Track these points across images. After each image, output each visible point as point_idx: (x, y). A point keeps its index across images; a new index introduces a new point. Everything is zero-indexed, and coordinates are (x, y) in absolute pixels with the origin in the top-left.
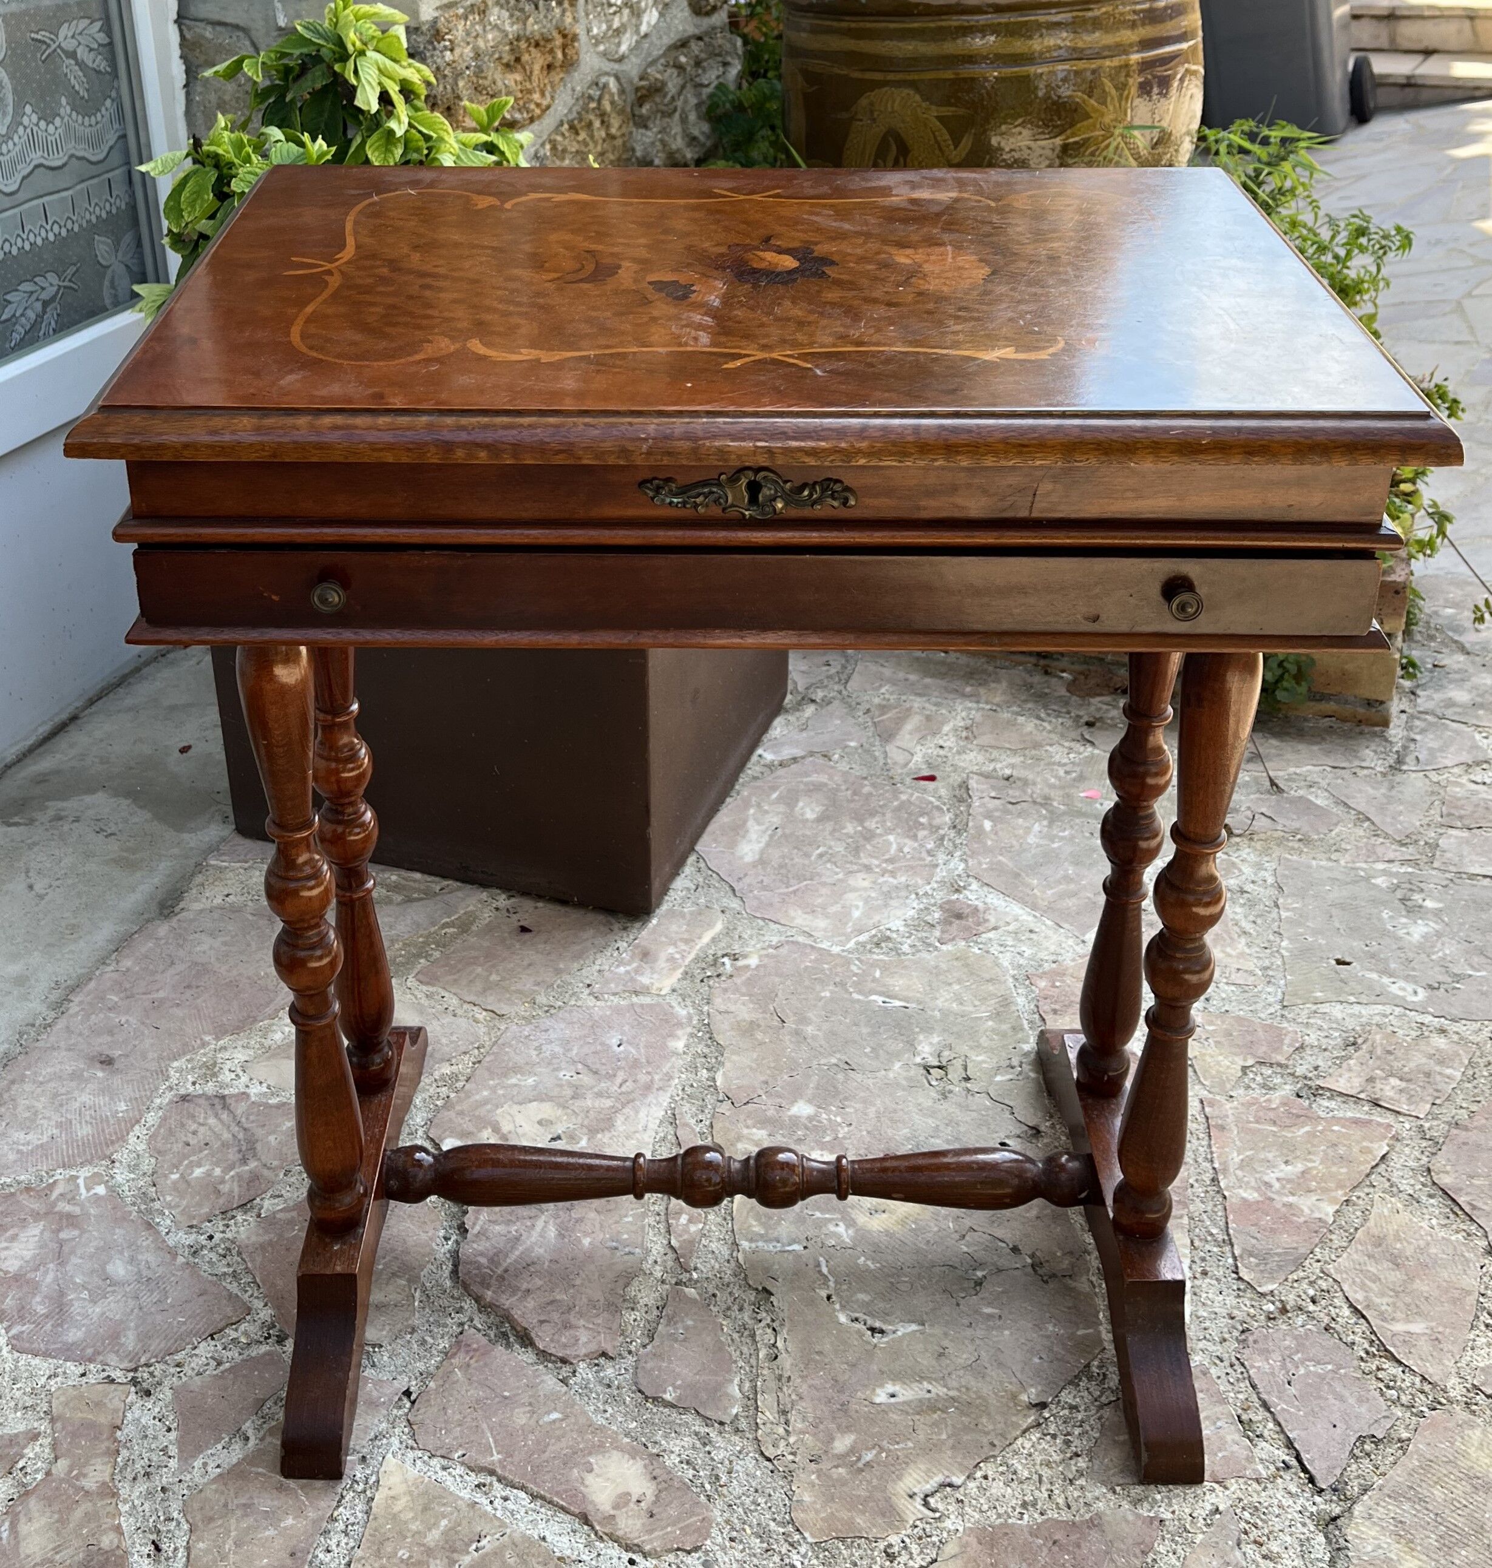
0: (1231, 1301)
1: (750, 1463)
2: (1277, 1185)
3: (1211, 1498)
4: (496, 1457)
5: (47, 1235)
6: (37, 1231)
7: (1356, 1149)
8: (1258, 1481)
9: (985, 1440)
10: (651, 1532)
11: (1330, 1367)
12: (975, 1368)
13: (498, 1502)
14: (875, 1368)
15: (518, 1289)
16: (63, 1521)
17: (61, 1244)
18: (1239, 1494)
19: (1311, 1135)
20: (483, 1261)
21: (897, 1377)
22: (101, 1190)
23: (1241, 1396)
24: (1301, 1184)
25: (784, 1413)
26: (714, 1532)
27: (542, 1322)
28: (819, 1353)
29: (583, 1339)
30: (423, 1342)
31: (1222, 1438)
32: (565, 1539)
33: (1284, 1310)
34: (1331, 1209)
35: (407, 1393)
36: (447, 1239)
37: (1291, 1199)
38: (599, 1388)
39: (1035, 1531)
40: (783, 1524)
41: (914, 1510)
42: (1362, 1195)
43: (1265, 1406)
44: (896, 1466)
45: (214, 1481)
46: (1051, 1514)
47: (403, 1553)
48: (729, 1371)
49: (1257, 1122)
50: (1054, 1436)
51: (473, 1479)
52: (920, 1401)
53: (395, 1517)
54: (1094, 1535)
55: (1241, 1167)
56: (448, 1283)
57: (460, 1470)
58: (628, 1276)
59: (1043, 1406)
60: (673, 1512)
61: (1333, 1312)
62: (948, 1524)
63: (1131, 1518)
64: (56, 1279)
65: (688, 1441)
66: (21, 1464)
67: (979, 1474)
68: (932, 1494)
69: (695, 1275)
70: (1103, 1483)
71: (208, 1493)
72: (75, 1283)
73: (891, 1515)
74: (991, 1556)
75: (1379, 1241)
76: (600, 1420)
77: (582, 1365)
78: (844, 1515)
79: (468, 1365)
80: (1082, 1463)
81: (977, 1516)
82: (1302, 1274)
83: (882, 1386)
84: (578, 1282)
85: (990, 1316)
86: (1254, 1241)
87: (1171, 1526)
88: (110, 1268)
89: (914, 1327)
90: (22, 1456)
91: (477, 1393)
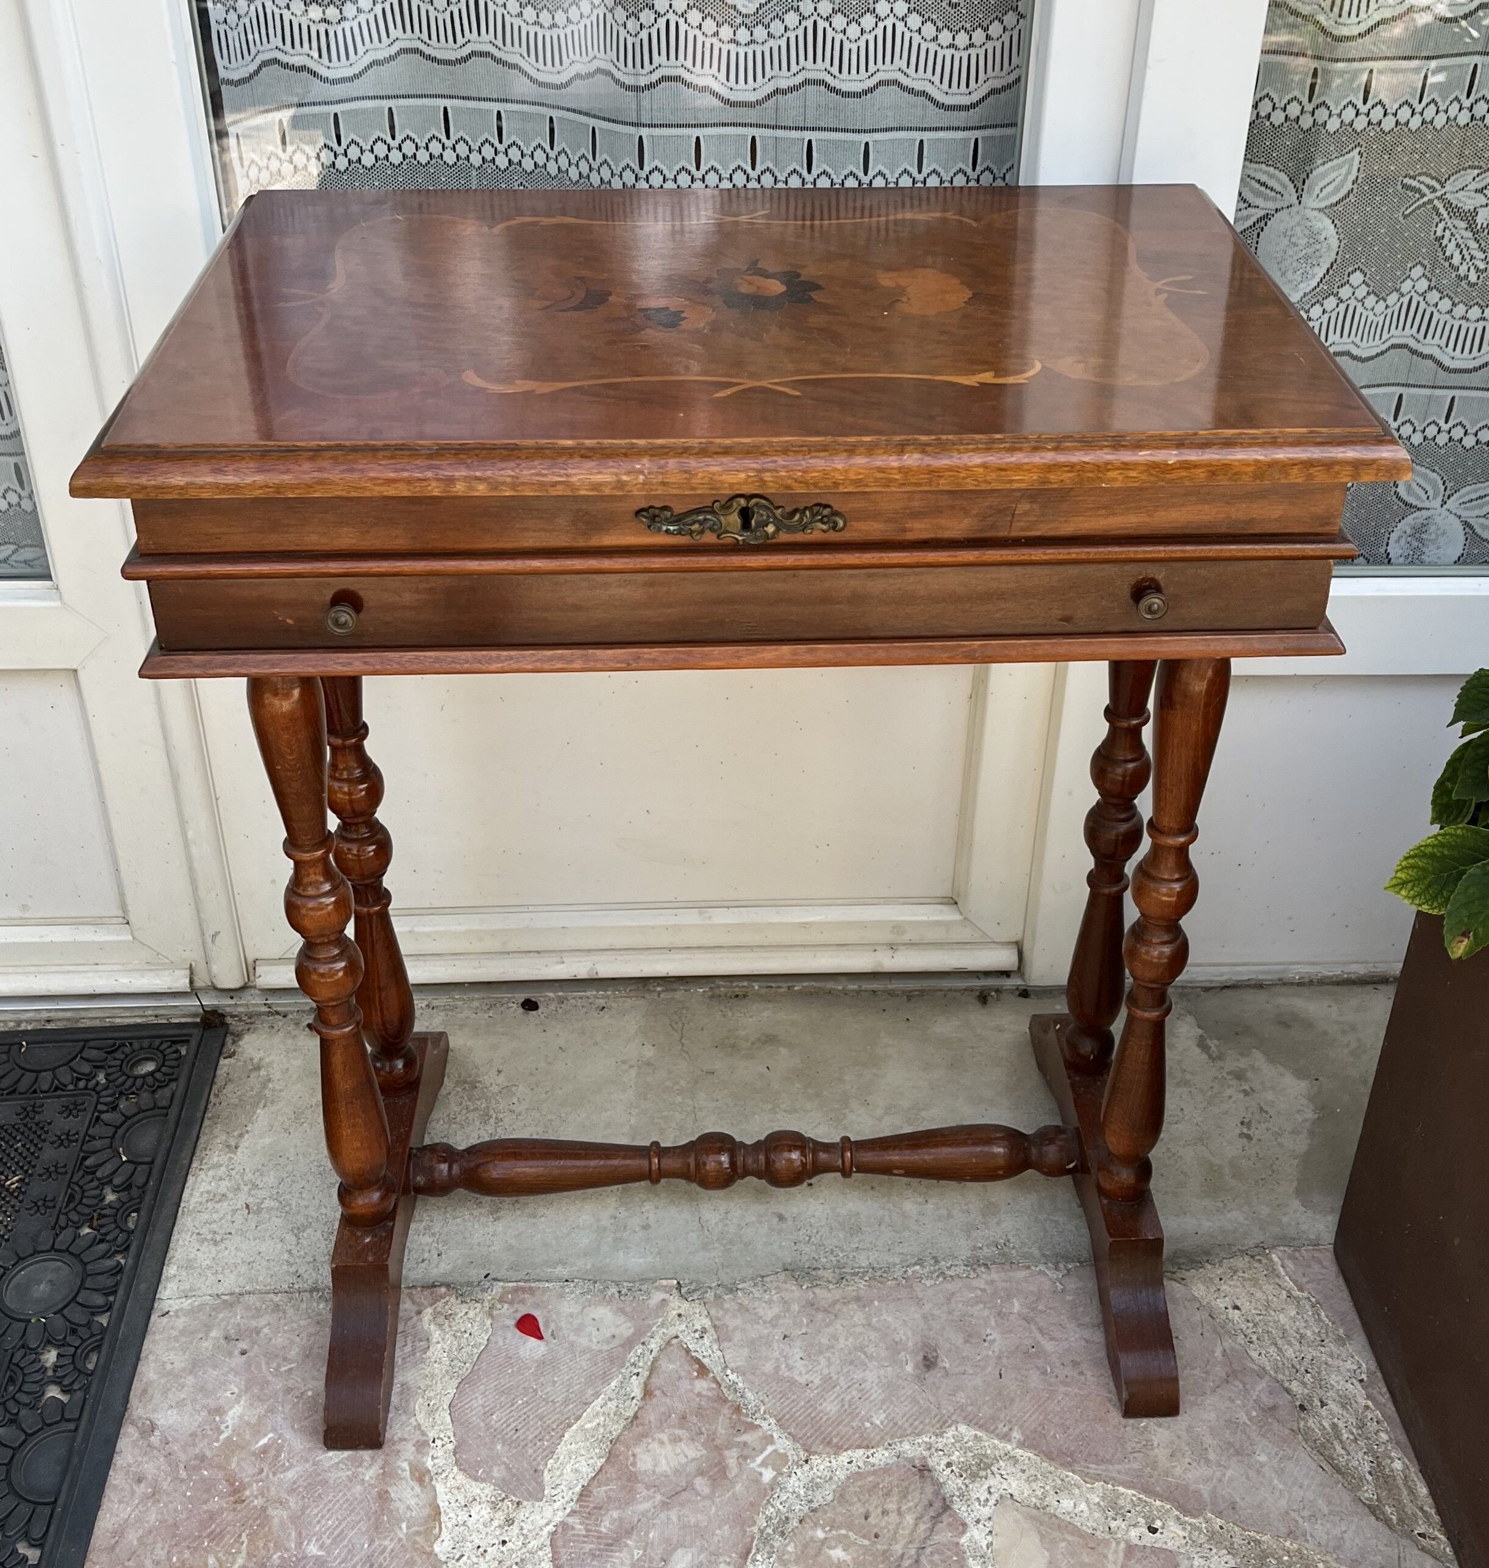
5: (691, 1468)
6: (692, 1454)
17: (689, 1487)
22: (768, 1475)
64: (643, 1514)
72: (647, 1534)
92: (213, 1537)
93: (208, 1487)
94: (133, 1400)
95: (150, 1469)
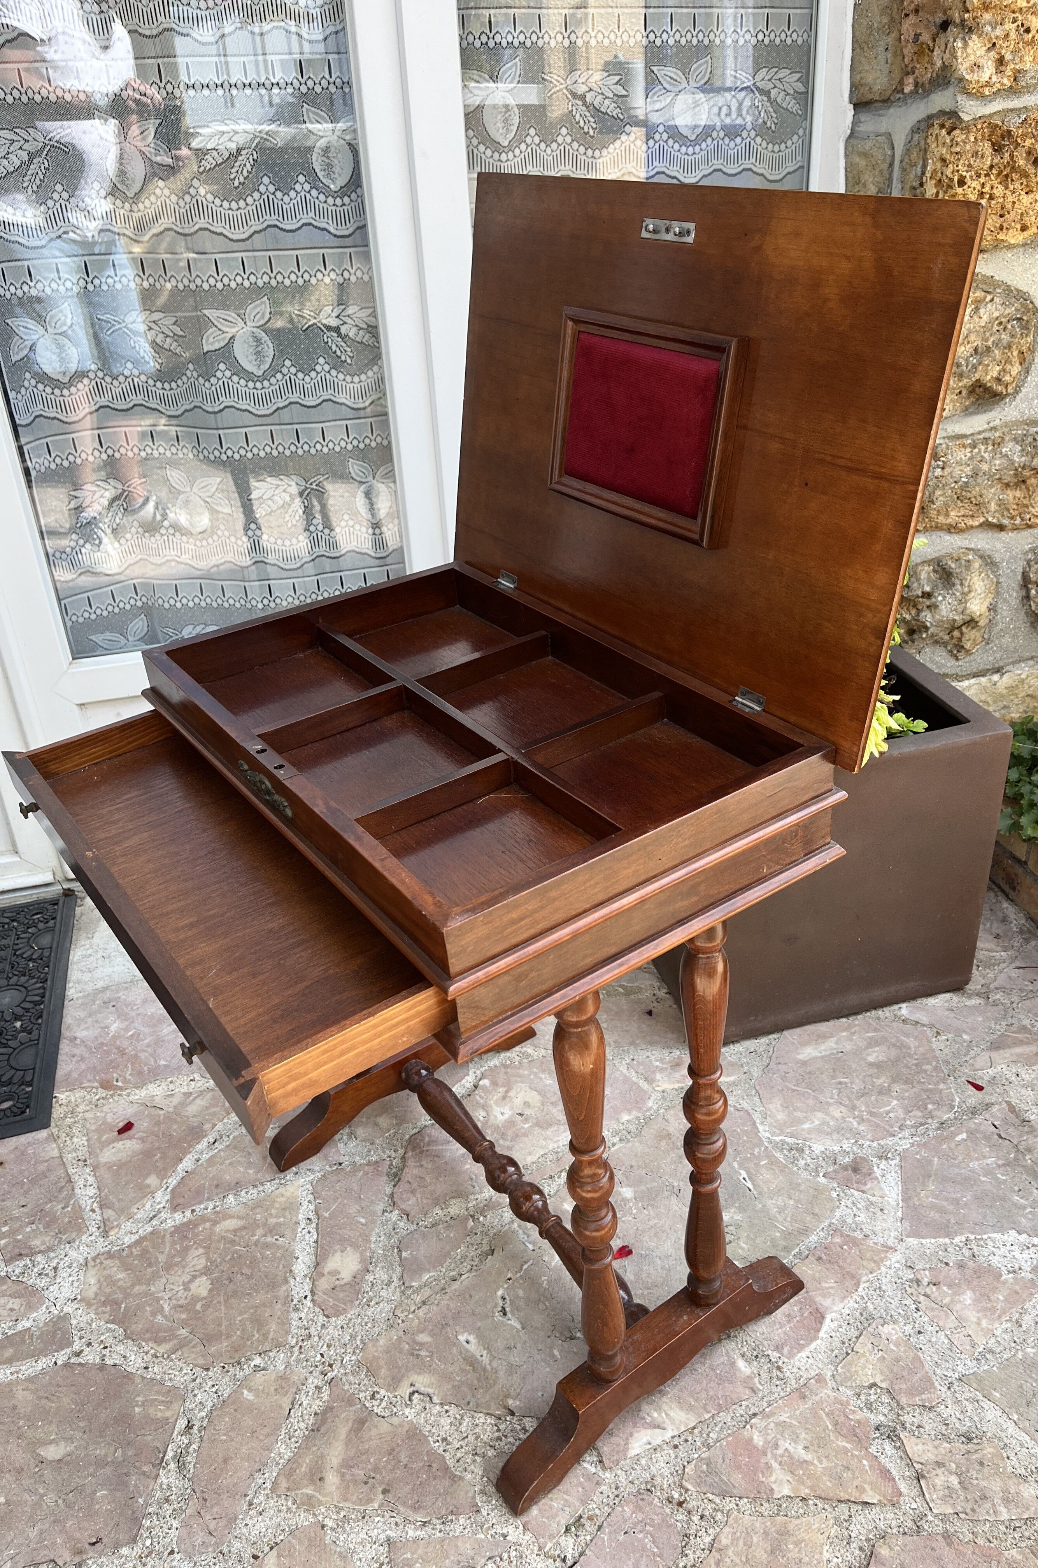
0: (666, 1471)
1: (388, 1308)
2: (780, 1451)
3: (511, 1529)
4: (327, 1215)
7: (856, 1483)
8: (540, 1549)
9: (469, 1398)
10: (325, 1294)
11: (656, 1550)
12: (512, 1368)
13: (306, 1231)
14: (479, 1324)
16: (207, 1108)
18: (524, 1542)
19: (846, 1451)
20: (427, 1139)
21: (480, 1337)
23: (597, 1511)
24: (792, 1465)
25: (424, 1303)
26: (342, 1317)
27: (409, 1182)
28: (471, 1296)
30: (369, 1151)
31: (557, 1515)
32: (302, 1266)
33: (680, 1504)
34: (786, 1491)
35: (340, 1164)
37: (775, 1465)
38: (390, 1227)
39: (431, 1453)
40: (362, 1341)
41: (405, 1390)
42: (820, 1505)
43: (600, 1528)
44: (424, 1367)
46: (447, 1456)
47: (258, 1217)
48: (435, 1267)
49: (827, 1414)
50: (499, 1430)
51: (311, 1215)
52: (473, 1355)
53: (275, 1202)
54: (447, 1482)
55: (777, 1424)
56: (407, 1137)
57: (312, 1207)
58: (461, 1194)
59: (512, 1413)
60: (341, 1295)
61: (702, 1532)
62: (407, 1411)
63: (470, 1495)
65: (385, 1277)
67: (446, 1407)
68: (419, 1393)
69: (481, 1219)
70: (485, 1470)
73: (394, 1383)
74: (403, 1440)
75: (784, 1533)
76: (373, 1239)
77: (397, 1212)
78: (382, 1363)
79: (368, 1174)
80: (491, 1453)
81: (422, 1421)
82: (717, 1500)
83: (470, 1334)
85: (553, 1356)
86: (720, 1460)
87: (479, 1518)
89: (519, 1326)
91: (355, 1187)
92: (113, 1068)
93: (108, 1053)
94: (63, 1031)
95: (77, 1051)
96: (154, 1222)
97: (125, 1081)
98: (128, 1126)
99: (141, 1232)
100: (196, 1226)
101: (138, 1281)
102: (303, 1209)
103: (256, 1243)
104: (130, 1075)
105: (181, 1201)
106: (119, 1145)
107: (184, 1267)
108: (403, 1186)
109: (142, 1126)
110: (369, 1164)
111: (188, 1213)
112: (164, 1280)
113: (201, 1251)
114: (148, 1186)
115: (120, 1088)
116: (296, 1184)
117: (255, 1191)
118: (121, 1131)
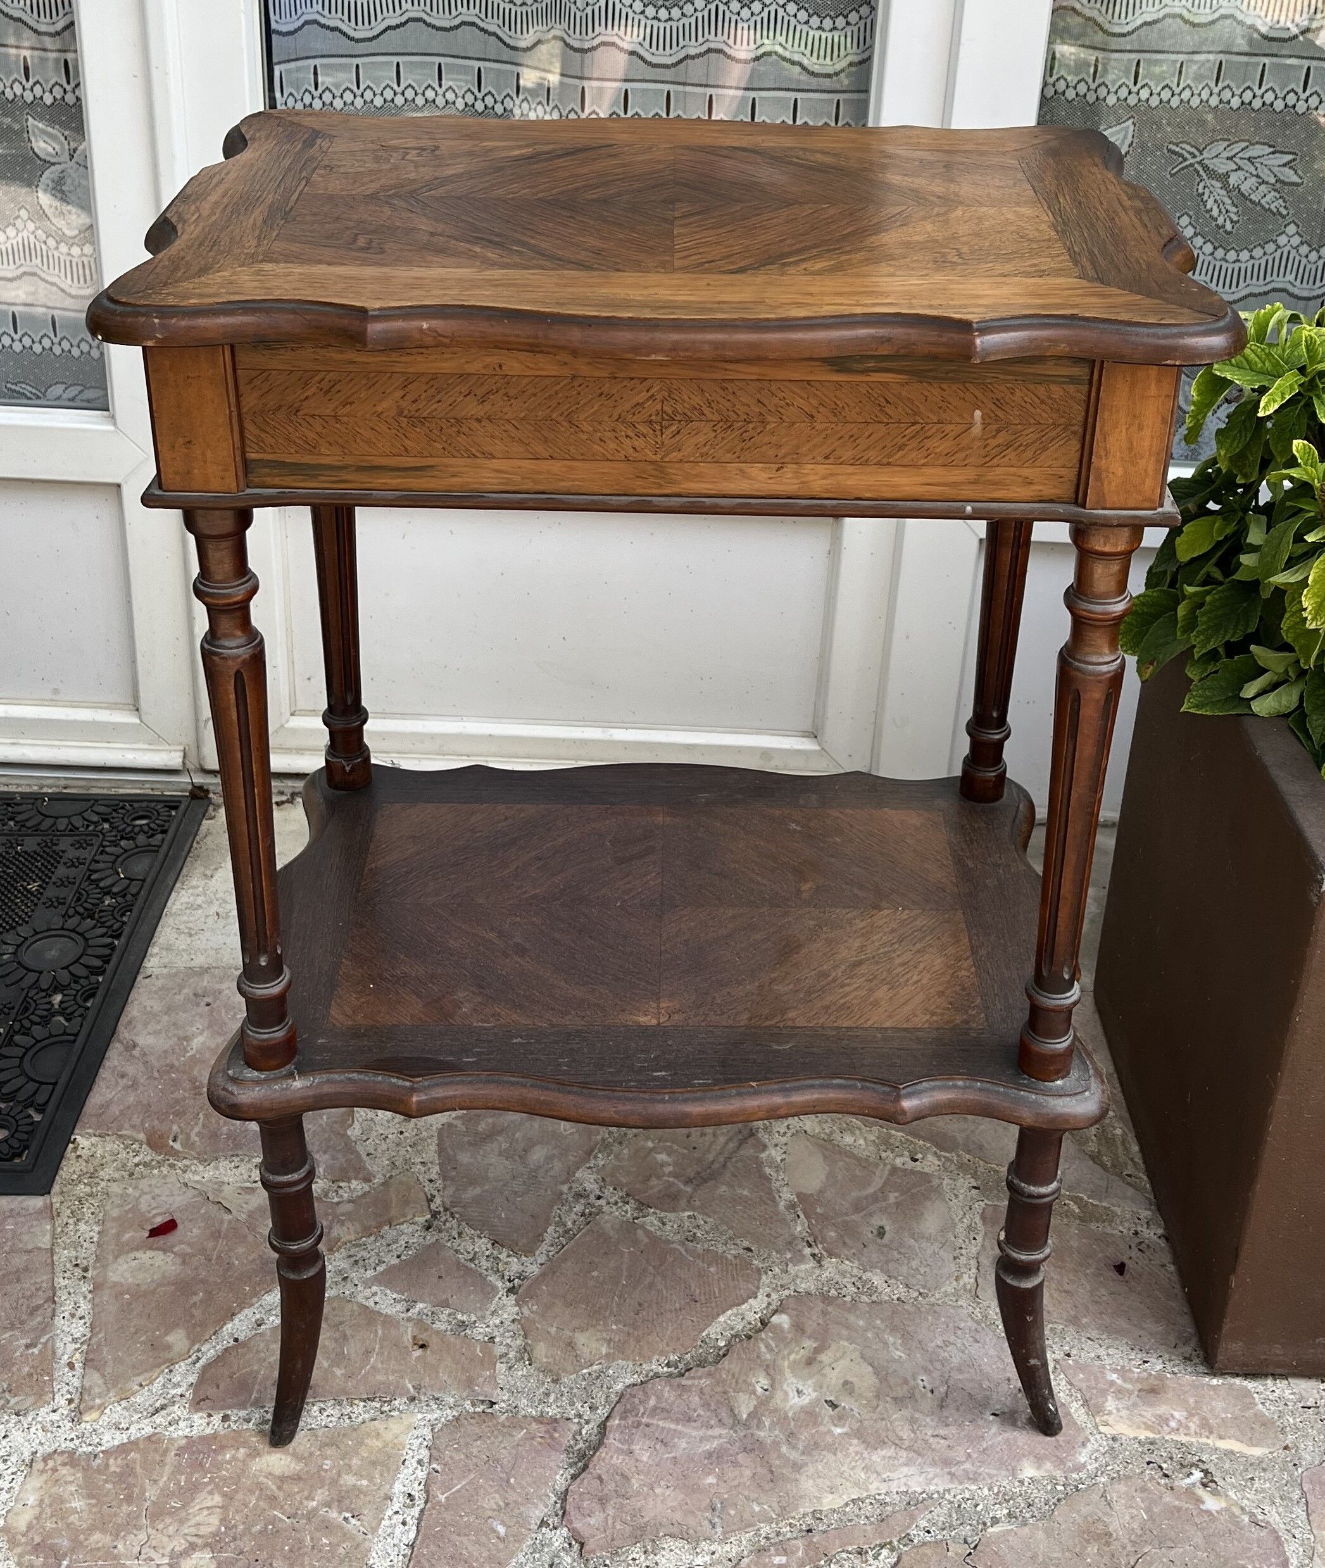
4: (442, 1498)
13: (400, 1518)
15: (631, 1443)
27: (600, 1478)
29: (592, 1521)
30: (547, 1395)
35: (492, 1404)
36: (668, 1365)
38: (547, 1556)
45: (361, 1305)
47: (328, 1465)
51: (417, 1490)
53: (362, 1443)
56: (619, 1387)
57: (422, 1475)
66: (342, 1184)
71: (349, 1307)
72: (514, 1135)
77: (564, 1531)
79: (533, 1438)
84: (658, 1491)
88: (537, 1148)
90: (349, 1181)
91: (505, 1455)
92: (176, 1114)
93: (176, 1084)
94: (121, 1028)
95: (131, 1070)
96: (159, 1419)
97: (188, 1144)
98: (169, 1227)
99: (133, 1429)
100: (223, 1448)
101: (100, 1525)
102: (405, 1473)
103: (311, 1515)
104: (199, 1134)
105: (211, 1391)
106: (145, 1256)
107: (182, 1522)
108: (587, 1483)
109: (189, 1232)
110: (540, 1419)
111: (217, 1419)
112: (142, 1537)
113: (218, 1499)
114: (169, 1347)
115: (176, 1154)
116: (407, 1420)
117: (336, 1412)
118: (155, 1232)
